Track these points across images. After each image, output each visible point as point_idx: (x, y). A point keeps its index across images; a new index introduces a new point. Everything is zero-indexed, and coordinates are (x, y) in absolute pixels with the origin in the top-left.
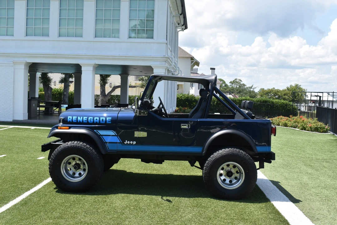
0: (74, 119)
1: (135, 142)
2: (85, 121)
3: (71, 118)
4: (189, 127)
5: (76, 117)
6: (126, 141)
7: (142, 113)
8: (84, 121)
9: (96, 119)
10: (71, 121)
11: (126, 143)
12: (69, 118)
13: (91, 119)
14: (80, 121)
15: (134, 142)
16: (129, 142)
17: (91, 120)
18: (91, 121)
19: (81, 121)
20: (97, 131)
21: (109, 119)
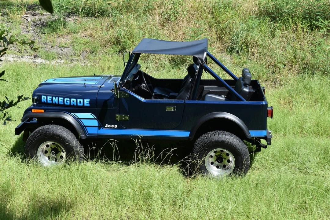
0: (48, 99)
1: (117, 126)
3: (45, 98)
4: (175, 110)
5: (51, 97)
6: (107, 125)
7: (123, 94)
8: (60, 103)
10: (46, 101)
11: (107, 127)
12: (43, 98)
13: (67, 100)
14: (55, 103)
15: (115, 126)
16: (109, 126)
17: (68, 101)
18: (67, 103)
19: (57, 102)
20: (74, 114)
21: (87, 101)
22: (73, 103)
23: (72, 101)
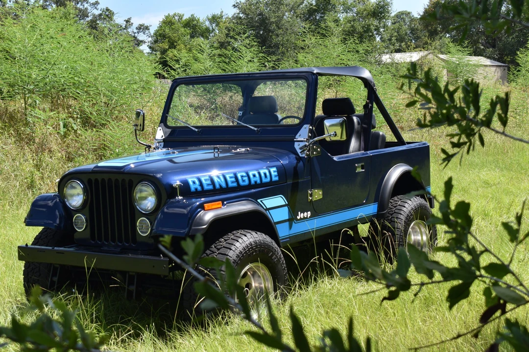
4: (363, 169)
5: (207, 177)
6: (299, 213)
7: (315, 150)
8: (230, 185)
9: (254, 175)
10: (199, 188)
11: (299, 217)
12: (191, 183)
13: (242, 176)
14: (220, 185)
16: (302, 215)
17: (244, 178)
18: (244, 181)
19: (223, 184)
20: (261, 201)
21: (274, 171)
22: (255, 179)
23: (251, 176)
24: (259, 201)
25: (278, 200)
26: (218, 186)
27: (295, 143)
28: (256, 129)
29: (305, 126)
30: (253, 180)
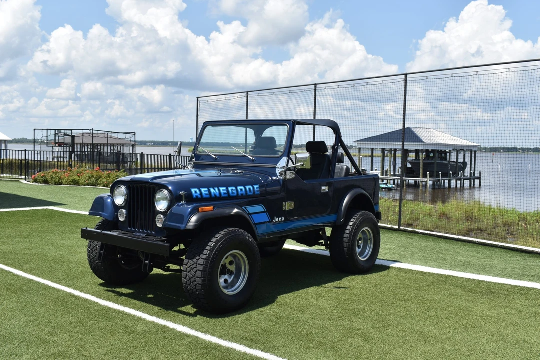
0: (203, 192)
2: (225, 194)
3: (198, 192)
4: (327, 190)
5: (207, 189)
6: (275, 218)
8: (223, 195)
9: (241, 190)
10: (199, 196)
11: (275, 221)
12: (194, 193)
13: (232, 190)
14: (215, 195)
17: (234, 191)
18: (233, 193)
19: (218, 194)
20: (245, 208)
21: (257, 188)
22: (242, 192)
23: (239, 190)
24: (243, 208)
25: (260, 208)
26: (213, 196)
27: (277, 169)
28: (252, 158)
29: (284, 158)
30: (240, 193)
